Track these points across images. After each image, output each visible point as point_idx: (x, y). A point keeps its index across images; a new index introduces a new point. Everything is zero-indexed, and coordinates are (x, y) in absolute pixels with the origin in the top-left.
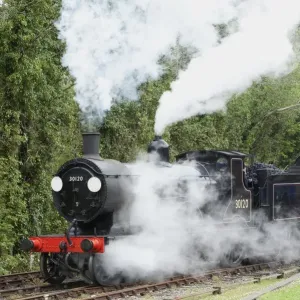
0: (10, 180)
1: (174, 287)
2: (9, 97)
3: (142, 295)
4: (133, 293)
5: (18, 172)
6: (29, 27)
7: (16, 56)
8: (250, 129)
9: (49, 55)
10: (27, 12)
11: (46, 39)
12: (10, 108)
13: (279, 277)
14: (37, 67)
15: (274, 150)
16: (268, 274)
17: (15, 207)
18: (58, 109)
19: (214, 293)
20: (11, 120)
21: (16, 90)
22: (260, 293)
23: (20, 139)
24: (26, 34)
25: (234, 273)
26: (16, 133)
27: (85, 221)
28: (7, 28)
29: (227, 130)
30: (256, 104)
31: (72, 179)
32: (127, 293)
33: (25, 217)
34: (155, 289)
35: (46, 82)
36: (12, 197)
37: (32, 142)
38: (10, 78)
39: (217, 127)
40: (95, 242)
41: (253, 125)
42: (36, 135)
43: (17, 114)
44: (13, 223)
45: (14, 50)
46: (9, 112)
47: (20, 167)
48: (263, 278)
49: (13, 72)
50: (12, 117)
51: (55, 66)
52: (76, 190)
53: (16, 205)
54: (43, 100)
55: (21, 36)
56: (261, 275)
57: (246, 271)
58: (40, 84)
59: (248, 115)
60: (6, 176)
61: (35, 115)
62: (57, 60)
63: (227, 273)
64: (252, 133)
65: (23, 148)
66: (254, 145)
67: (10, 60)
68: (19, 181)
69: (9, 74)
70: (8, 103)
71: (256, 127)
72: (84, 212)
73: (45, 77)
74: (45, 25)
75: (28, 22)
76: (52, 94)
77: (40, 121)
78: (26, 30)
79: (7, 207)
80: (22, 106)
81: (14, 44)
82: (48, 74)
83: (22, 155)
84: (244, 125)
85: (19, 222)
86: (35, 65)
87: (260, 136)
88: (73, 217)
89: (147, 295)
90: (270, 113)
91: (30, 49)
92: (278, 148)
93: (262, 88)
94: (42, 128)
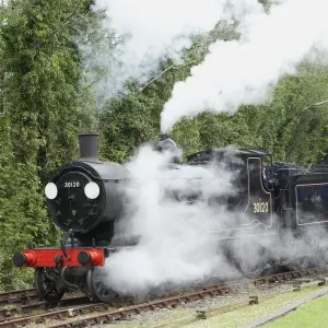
0: (29, 187)
1: (207, 298)
2: (25, 97)
3: (173, 306)
4: (164, 305)
5: (36, 178)
6: (44, 21)
7: (31, 53)
8: (285, 125)
9: (67, 51)
10: (42, 5)
11: (63, 34)
12: (26, 109)
13: (320, 284)
14: (55, 65)
15: (312, 148)
16: (308, 282)
17: (35, 216)
18: (79, 109)
19: (251, 303)
20: (27, 122)
21: (33, 90)
22: (300, 301)
23: (38, 142)
24: (42, 29)
25: (272, 282)
26: (34, 137)
27: (83, 231)
28: (21, 23)
29: (261, 127)
30: (291, 99)
31: (68, 185)
32: (157, 305)
33: (45, 227)
34: (187, 300)
35: (64, 81)
36: (31, 205)
37: (51, 146)
38: (25, 77)
39: (249, 124)
40: (94, 254)
41: (289, 121)
42: (56, 138)
43: (34, 116)
44: (33, 233)
45: (30, 48)
46: (26, 114)
47: (39, 173)
48: (302, 285)
49: (29, 70)
50: (29, 119)
51: (74, 63)
52: (73, 197)
53: (36, 213)
54: (62, 101)
55: (36, 32)
56: (301, 283)
57: (284, 279)
58: (58, 82)
59: (283, 111)
60: (24, 182)
61: (53, 117)
62: (76, 56)
63: (264, 281)
64: (288, 129)
65: (42, 153)
66: (290, 143)
67: (25, 57)
68: (38, 188)
69: (24, 73)
70: (24, 104)
71: (292, 123)
72: (81, 221)
73: (63, 75)
74: (62, 20)
75: (44, 16)
76: (72, 94)
77: (59, 123)
78: (41, 25)
79: (27, 216)
80: (40, 107)
81: (29, 40)
82: (66, 72)
83: (41, 159)
84: (279, 122)
85: (39, 232)
86: (53, 63)
87: (296, 133)
88: (70, 227)
89: (179, 307)
90: (306, 108)
91: (47, 46)
92: (316, 145)
93: (297, 81)
94: (62, 129)
